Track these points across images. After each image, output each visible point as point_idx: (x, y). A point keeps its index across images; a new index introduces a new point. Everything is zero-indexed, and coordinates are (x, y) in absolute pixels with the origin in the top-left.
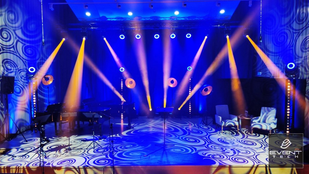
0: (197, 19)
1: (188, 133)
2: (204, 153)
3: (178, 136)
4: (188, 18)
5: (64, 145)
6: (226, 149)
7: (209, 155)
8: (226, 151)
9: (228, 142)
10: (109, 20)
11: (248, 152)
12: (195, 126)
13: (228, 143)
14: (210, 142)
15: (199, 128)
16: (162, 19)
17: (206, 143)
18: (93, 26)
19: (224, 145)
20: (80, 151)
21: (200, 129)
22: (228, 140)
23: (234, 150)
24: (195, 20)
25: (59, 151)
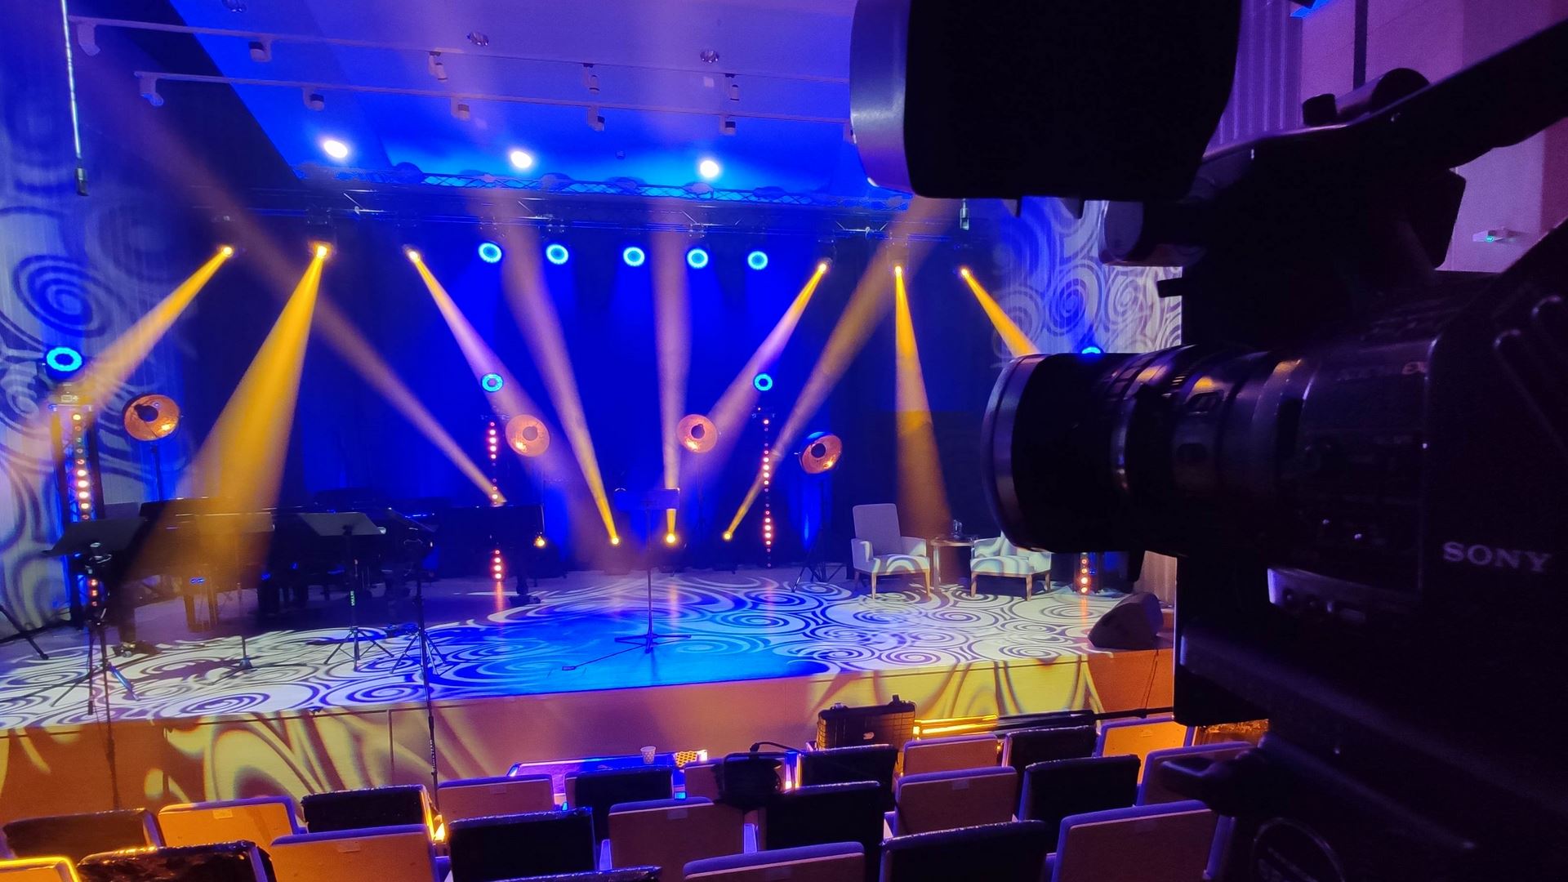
0: (787, 199)
1: (750, 605)
2: (794, 650)
3: (710, 615)
4: (755, 195)
5: (222, 659)
6: (874, 635)
7: (813, 653)
8: (874, 639)
9: (887, 619)
10: (430, 180)
11: (948, 638)
12: (781, 587)
13: (886, 622)
14: (825, 623)
15: (793, 591)
16: (654, 192)
17: (808, 625)
18: (362, 200)
19: (872, 626)
20: (292, 672)
21: (798, 594)
22: (891, 615)
23: (903, 635)
24: (783, 203)
25: (196, 677)
